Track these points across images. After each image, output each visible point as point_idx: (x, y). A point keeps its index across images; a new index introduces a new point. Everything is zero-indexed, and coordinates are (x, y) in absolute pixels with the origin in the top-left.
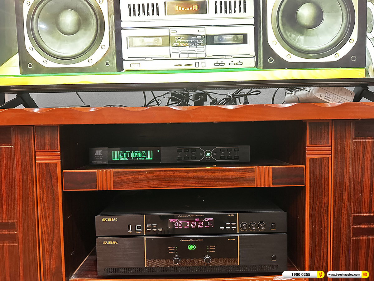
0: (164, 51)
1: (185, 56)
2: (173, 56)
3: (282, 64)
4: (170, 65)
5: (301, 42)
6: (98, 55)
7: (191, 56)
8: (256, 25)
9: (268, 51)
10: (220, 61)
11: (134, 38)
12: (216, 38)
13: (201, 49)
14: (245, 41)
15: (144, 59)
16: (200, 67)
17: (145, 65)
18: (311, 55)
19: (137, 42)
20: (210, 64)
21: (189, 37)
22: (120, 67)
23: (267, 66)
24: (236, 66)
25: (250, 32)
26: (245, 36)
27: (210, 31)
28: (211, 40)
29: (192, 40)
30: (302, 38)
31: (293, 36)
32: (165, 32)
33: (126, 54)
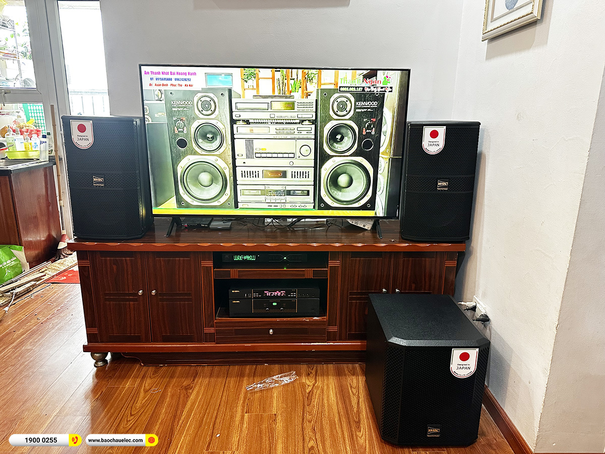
0: (262, 198)
1: (274, 201)
2: (267, 201)
3: (328, 207)
4: (266, 206)
5: (339, 195)
6: (223, 199)
7: (277, 201)
8: (315, 185)
9: (321, 200)
10: (294, 204)
11: (245, 191)
12: (292, 192)
13: (282, 197)
14: (308, 194)
15: (250, 202)
16: (283, 208)
17: (251, 205)
18: (345, 203)
19: (246, 192)
20: (288, 206)
21: (277, 191)
22: (236, 207)
23: (320, 208)
24: (303, 208)
25: (311, 189)
26: (308, 191)
27: (288, 188)
28: (289, 193)
29: (278, 193)
30: (340, 193)
31: (335, 192)
32: (262, 187)
33: (240, 199)
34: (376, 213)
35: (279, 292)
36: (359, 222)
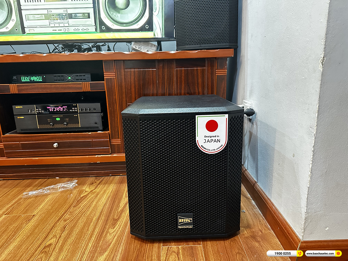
0: (47, 22)
1: (58, 25)
2: (51, 25)
3: (109, 30)
4: (50, 30)
5: (118, 17)
6: (11, 25)
7: (61, 25)
8: (94, 7)
9: (102, 23)
10: (77, 28)
11: (29, 16)
12: (73, 15)
13: (66, 21)
14: (89, 17)
15: (36, 27)
16: (66, 32)
17: (37, 30)
18: (125, 25)
19: (31, 17)
20: (72, 29)
21: (59, 15)
22: (24, 32)
23: (102, 31)
24: (85, 31)
25: (91, 11)
26: (89, 14)
27: (70, 11)
28: (70, 16)
29: (61, 16)
30: (119, 15)
31: (114, 14)
32: (45, 12)
33: (26, 24)
34: (154, 35)
35: (61, 107)
36: (142, 47)
